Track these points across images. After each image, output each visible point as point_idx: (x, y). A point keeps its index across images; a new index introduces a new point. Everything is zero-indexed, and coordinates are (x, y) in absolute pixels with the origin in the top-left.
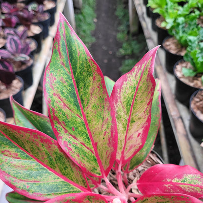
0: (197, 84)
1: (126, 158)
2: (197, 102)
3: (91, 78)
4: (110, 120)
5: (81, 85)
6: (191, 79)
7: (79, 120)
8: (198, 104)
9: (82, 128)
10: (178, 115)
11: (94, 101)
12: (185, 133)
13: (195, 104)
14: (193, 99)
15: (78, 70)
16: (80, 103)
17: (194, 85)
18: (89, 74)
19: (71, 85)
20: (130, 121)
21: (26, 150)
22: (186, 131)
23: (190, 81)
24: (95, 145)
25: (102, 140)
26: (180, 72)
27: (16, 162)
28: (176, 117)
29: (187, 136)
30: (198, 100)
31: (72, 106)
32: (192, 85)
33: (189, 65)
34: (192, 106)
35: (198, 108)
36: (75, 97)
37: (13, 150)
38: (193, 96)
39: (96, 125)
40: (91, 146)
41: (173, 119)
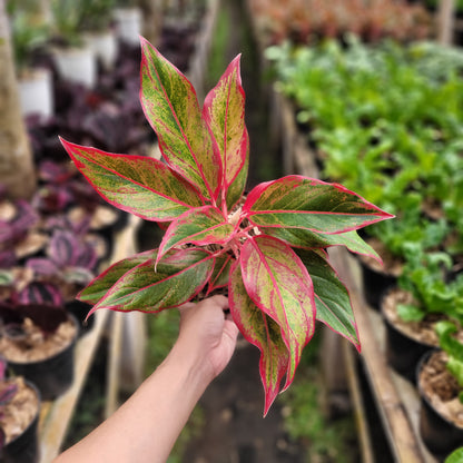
0: (428, 336)
1: (229, 182)
2: (432, 375)
3: (186, 98)
4: (209, 138)
5: (178, 106)
6: (416, 326)
7: (182, 143)
8: (433, 380)
9: (186, 151)
10: (396, 401)
11: (192, 121)
12: (412, 442)
13: (427, 380)
14: (422, 369)
15: (173, 92)
16: (180, 125)
17: (423, 339)
18: (185, 93)
19: (168, 109)
20: (227, 139)
21: (142, 183)
22: (414, 437)
23: (414, 330)
24: (200, 167)
25: (205, 160)
26: (394, 310)
27: (135, 196)
28: (390, 406)
29: (416, 448)
30: (432, 370)
31: (174, 130)
32: (417, 337)
33: (410, 297)
34: (422, 383)
35: (435, 389)
36: (174, 121)
37: (128, 186)
38: (421, 363)
39: (198, 145)
40: (197, 169)
41: (386, 410)
